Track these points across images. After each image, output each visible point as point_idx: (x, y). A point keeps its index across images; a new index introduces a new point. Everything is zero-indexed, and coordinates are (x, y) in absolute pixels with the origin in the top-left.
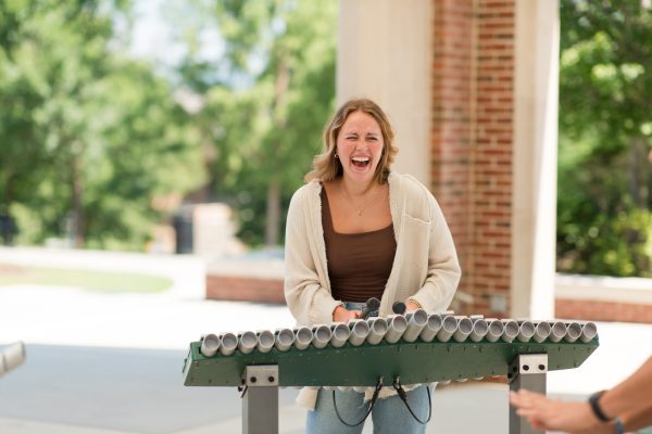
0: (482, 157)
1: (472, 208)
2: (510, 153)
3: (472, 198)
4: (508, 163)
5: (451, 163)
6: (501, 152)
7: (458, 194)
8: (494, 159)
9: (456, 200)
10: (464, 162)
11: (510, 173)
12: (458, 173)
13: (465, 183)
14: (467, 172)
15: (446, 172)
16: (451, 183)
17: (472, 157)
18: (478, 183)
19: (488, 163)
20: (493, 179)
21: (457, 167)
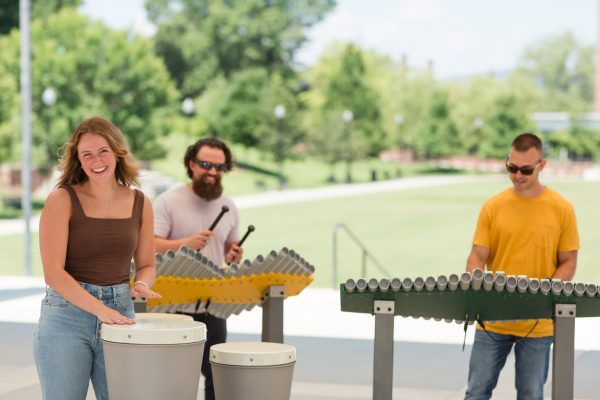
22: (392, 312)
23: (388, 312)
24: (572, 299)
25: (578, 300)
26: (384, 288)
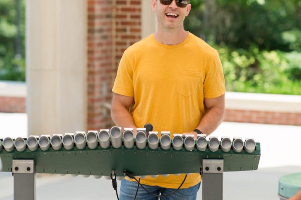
0: (120, 13)
1: (114, 47)
2: (140, 10)
3: (114, 40)
4: (139, 17)
5: (101, 17)
6: (134, 10)
7: (105, 37)
8: (129, 14)
9: (104, 41)
10: (109, 16)
11: (140, 24)
12: (105, 24)
13: (110, 30)
14: (111, 23)
15: (98, 24)
16: (101, 31)
17: (114, 13)
18: (118, 30)
19: (125, 17)
20: (128, 28)
21: (105, 20)
22: (32, 171)
23: (27, 172)
24: (219, 154)
25: (225, 155)
26: (20, 147)
